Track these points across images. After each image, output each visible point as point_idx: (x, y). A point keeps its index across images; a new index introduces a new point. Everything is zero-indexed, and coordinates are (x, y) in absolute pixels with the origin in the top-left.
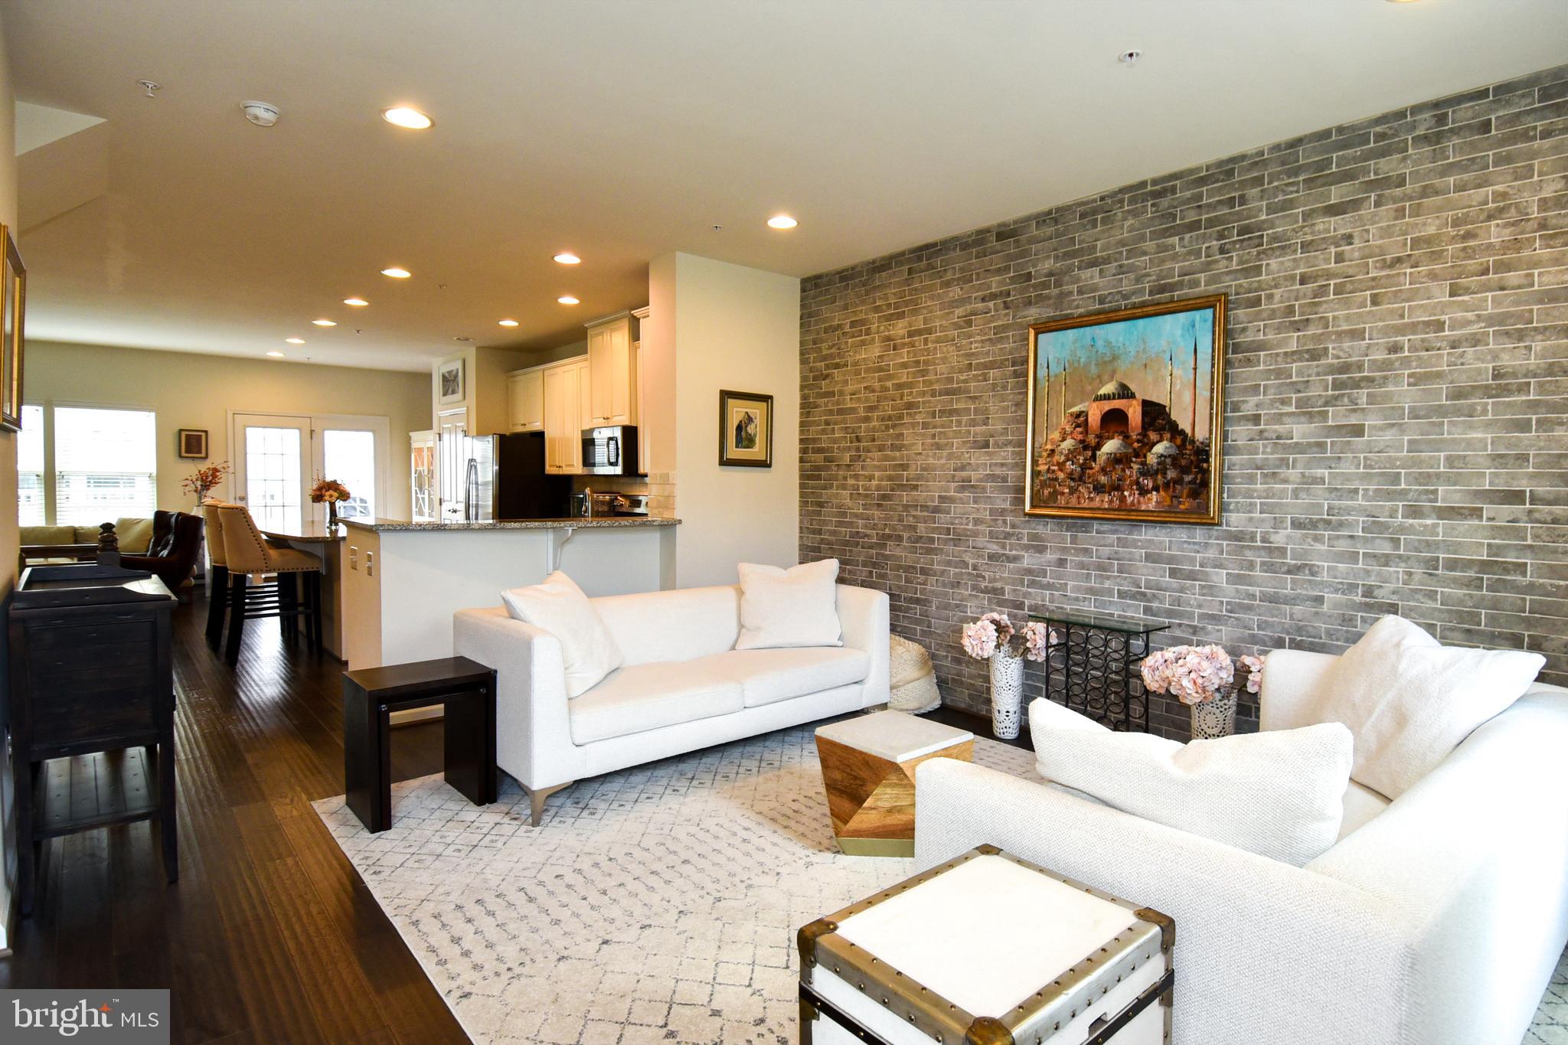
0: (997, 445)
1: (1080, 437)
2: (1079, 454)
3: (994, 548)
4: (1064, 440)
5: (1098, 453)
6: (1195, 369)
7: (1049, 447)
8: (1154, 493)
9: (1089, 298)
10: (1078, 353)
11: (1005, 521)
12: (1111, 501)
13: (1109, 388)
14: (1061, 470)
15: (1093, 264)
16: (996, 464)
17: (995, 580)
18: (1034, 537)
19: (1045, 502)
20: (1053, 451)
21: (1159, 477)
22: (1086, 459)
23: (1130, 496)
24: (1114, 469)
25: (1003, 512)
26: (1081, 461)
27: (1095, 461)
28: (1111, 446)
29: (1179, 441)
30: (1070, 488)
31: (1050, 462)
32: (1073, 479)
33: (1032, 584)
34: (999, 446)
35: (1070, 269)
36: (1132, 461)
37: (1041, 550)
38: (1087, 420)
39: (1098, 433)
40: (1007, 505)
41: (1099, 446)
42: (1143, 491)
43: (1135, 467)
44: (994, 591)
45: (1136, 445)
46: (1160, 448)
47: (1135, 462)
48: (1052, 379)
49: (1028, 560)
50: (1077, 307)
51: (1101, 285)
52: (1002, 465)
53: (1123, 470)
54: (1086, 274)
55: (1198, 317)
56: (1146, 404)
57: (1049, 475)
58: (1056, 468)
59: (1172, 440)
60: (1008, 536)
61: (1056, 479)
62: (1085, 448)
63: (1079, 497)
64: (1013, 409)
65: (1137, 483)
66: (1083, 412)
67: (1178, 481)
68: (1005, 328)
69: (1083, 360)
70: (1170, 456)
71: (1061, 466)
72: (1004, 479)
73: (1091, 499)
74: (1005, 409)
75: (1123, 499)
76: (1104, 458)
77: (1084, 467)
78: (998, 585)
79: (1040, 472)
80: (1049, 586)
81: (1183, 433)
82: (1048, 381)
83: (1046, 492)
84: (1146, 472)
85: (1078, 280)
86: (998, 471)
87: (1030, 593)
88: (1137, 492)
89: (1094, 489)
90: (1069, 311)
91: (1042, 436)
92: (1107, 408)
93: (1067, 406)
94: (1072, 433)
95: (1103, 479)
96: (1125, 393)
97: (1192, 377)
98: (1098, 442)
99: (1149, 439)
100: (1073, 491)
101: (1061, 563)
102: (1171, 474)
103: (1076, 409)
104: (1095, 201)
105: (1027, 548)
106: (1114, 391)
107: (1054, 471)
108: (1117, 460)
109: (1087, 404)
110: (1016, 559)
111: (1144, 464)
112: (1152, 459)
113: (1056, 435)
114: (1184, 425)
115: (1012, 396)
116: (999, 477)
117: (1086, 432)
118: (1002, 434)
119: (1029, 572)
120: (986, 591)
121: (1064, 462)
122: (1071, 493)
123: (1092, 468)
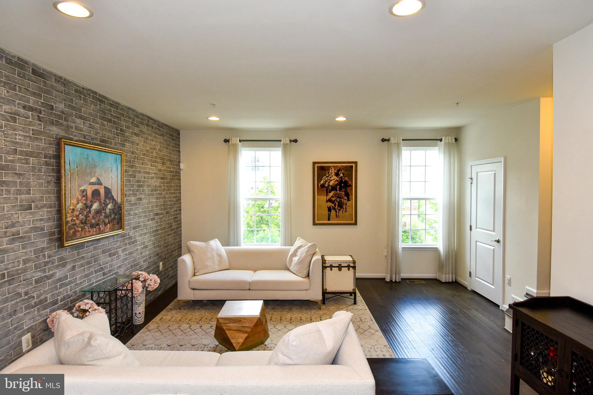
0: (37, 207)
1: (84, 202)
2: (85, 211)
3: (39, 274)
4: (78, 203)
5: (91, 209)
6: (117, 176)
7: (72, 207)
8: (109, 224)
9: (80, 133)
10: (82, 160)
11: (44, 256)
12: (96, 231)
13: (93, 180)
14: (77, 219)
15: (81, 117)
16: (37, 220)
17: (41, 294)
18: (61, 259)
19: (71, 237)
20: (73, 209)
21: (110, 218)
22: (87, 213)
23: (102, 227)
24: (97, 216)
25: (43, 249)
26: (85, 214)
27: (90, 213)
28: (95, 206)
29: (114, 203)
30: (82, 227)
31: (72, 216)
32: (82, 223)
33: (62, 286)
34: (38, 208)
35: (71, 115)
36: (102, 212)
37: (64, 265)
38: (87, 193)
39: (91, 200)
40: (45, 245)
41: (91, 206)
42: (106, 225)
43: (103, 214)
44: (41, 302)
45: (103, 205)
46: (109, 206)
47: (103, 213)
48: (72, 171)
49: (59, 273)
50: (75, 136)
51: (84, 129)
52: (41, 220)
53: (100, 217)
54: (78, 121)
55: (117, 157)
56: (106, 188)
57: (73, 223)
58: (75, 218)
59: (112, 203)
60: (46, 264)
61: (76, 224)
62: (87, 207)
63: (85, 232)
64: (46, 185)
65: (104, 221)
66: (85, 190)
67: (114, 219)
68: (40, 133)
69: (84, 164)
70: (112, 209)
71: (77, 216)
72: (42, 229)
73: (89, 231)
74: (41, 185)
75: (100, 229)
76: (93, 211)
77: (87, 216)
78: (43, 297)
79: (68, 221)
80: (70, 283)
81: (115, 200)
82: (70, 171)
83: (71, 232)
84: (106, 217)
85: (75, 122)
86: (38, 224)
87: (60, 292)
88: (104, 225)
89: (90, 226)
90: (71, 136)
91: (68, 202)
92: (94, 189)
93: (80, 186)
94: (81, 200)
95: (93, 221)
96: (99, 183)
97: (117, 179)
98: (91, 204)
99: (107, 203)
100: (83, 229)
101: (74, 268)
102: (113, 216)
103: (82, 188)
104: (80, 87)
105: (57, 267)
106: (96, 181)
107: (74, 220)
108: (98, 212)
109: (86, 186)
110: (52, 276)
111: (105, 213)
112: (108, 211)
113: (74, 201)
114: (115, 197)
115: (44, 177)
116: (39, 228)
117: (87, 199)
118: (40, 200)
119: (60, 280)
120: (36, 304)
121: (79, 215)
122: (82, 230)
123: (89, 217)
